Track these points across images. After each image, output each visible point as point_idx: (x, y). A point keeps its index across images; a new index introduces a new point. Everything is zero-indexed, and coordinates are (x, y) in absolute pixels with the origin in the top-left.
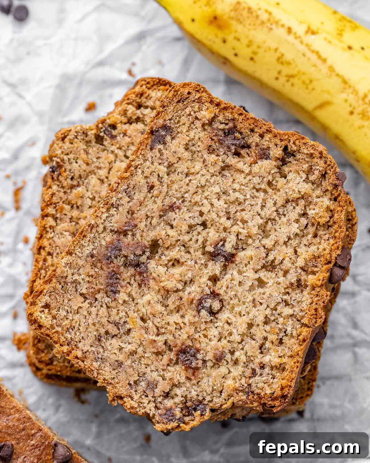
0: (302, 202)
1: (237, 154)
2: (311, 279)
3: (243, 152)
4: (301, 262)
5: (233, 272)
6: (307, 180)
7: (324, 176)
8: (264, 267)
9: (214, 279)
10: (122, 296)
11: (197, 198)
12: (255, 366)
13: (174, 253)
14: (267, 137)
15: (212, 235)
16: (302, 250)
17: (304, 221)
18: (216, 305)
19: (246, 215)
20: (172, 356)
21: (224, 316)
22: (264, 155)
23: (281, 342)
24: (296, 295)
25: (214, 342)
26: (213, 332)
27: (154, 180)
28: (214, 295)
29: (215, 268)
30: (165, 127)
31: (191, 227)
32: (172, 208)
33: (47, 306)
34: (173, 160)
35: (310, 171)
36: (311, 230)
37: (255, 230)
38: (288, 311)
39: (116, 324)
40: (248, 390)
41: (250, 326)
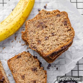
0: (67, 36)
1: (65, 25)
2: (60, 45)
3: (66, 25)
4: (61, 43)
5: (52, 37)
6: (70, 35)
7: (72, 36)
8: (56, 40)
9: (50, 36)
10: (38, 29)
11: (56, 26)
12: (46, 49)
13: (48, 29)
14: (70, 26)
15: (54, 31)
16: (62, 41)
17: (65, 39)
18: (47, 39)
19: (59, 32)
20: (38, 40)
21: (47, 41)
22: (67, 28)
23: (51, 49)
24: (57, 46)
25: (44, 43)
26: (44, 41)
27: (53, 19)
28: (48, 38)
29: (51, 35)
30: (59, 15)
31: (52, 28)
32: (52, 24)
33: (29, 23)
34: (57, 19)
35: (71, 34)
36: (65, 40)
37: (59, 35)
38: (54, 46)
39: (35, 31)
40: (42, 51)
41: (49, 44)
